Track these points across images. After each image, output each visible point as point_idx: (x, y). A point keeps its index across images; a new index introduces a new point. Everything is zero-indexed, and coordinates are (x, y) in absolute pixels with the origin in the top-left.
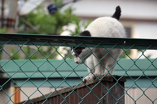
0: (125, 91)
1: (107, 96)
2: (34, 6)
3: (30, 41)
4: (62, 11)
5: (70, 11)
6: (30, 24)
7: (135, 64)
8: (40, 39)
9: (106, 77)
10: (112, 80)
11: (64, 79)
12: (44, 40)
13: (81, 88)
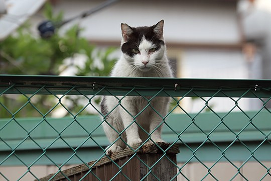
0: (178, 170)
1: (147, 178)
2: (15, 26)
3: (15, 87)
4: (62, 33)
5: (77, 32)
6: (7, 57)
7: (193, 122)
8: (32, 82)
9: (145, 146)
10: (156, 152)
11: (75, 150)
12: (39, 84)
13: (102, 166)
